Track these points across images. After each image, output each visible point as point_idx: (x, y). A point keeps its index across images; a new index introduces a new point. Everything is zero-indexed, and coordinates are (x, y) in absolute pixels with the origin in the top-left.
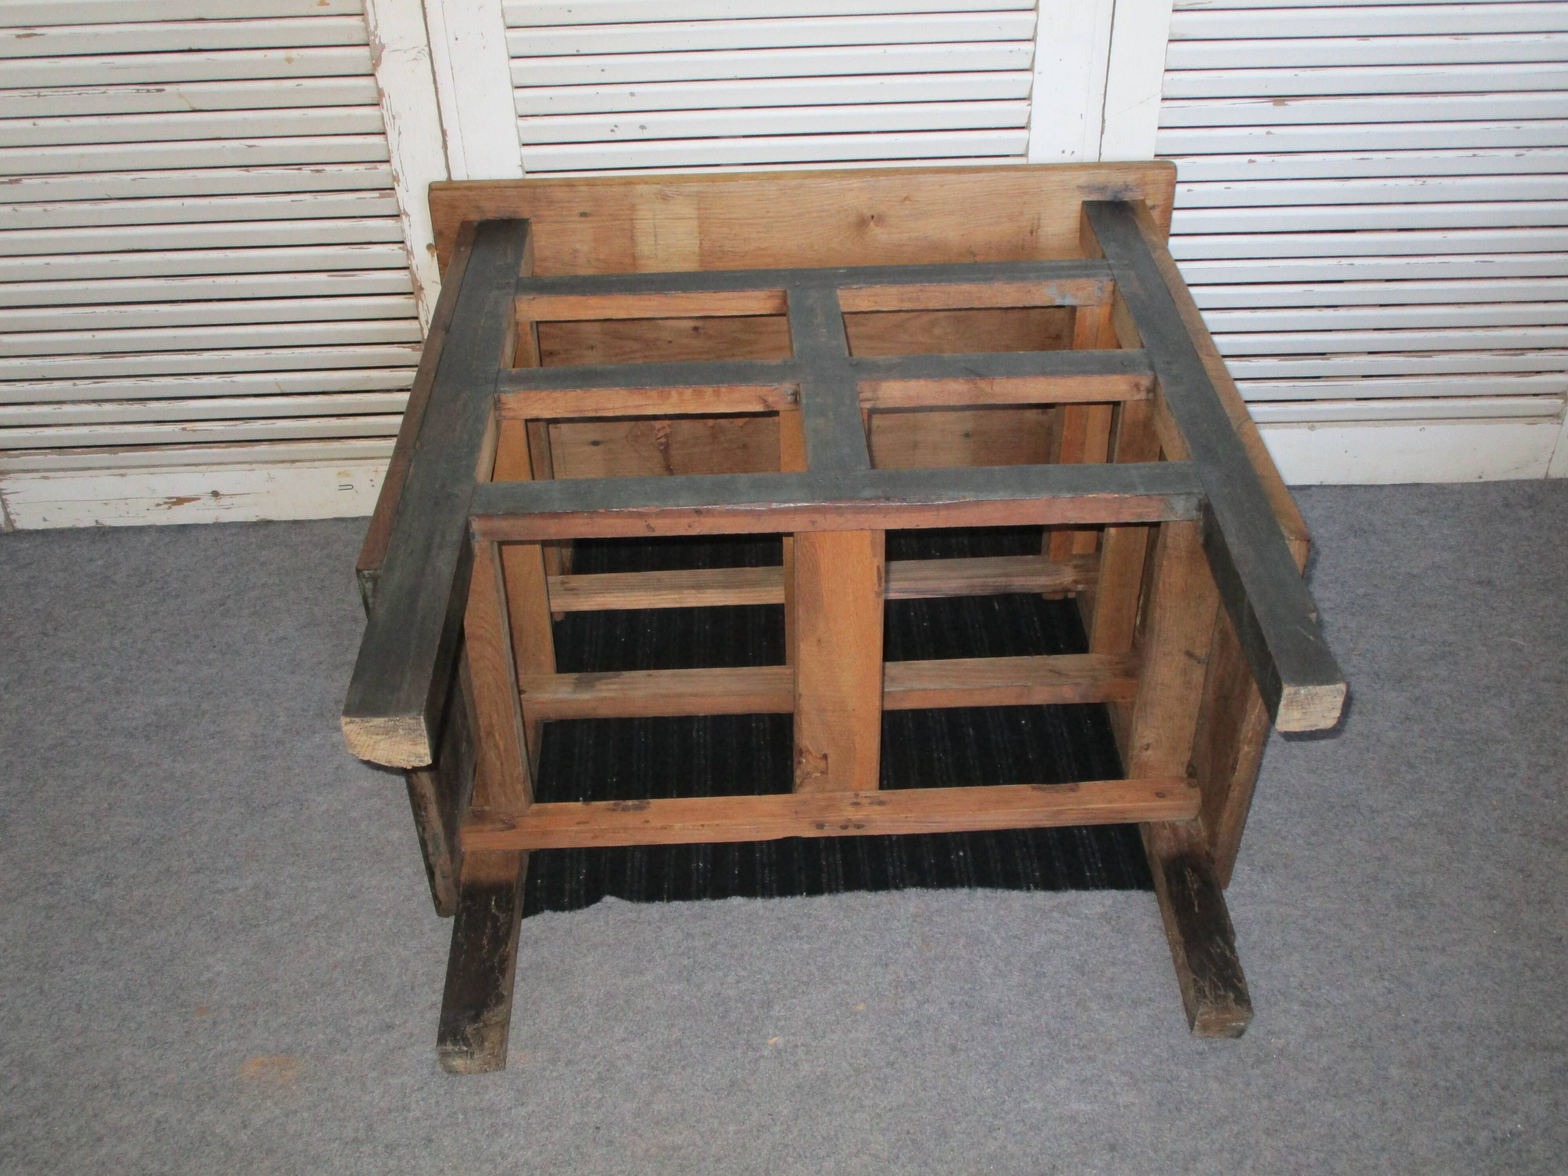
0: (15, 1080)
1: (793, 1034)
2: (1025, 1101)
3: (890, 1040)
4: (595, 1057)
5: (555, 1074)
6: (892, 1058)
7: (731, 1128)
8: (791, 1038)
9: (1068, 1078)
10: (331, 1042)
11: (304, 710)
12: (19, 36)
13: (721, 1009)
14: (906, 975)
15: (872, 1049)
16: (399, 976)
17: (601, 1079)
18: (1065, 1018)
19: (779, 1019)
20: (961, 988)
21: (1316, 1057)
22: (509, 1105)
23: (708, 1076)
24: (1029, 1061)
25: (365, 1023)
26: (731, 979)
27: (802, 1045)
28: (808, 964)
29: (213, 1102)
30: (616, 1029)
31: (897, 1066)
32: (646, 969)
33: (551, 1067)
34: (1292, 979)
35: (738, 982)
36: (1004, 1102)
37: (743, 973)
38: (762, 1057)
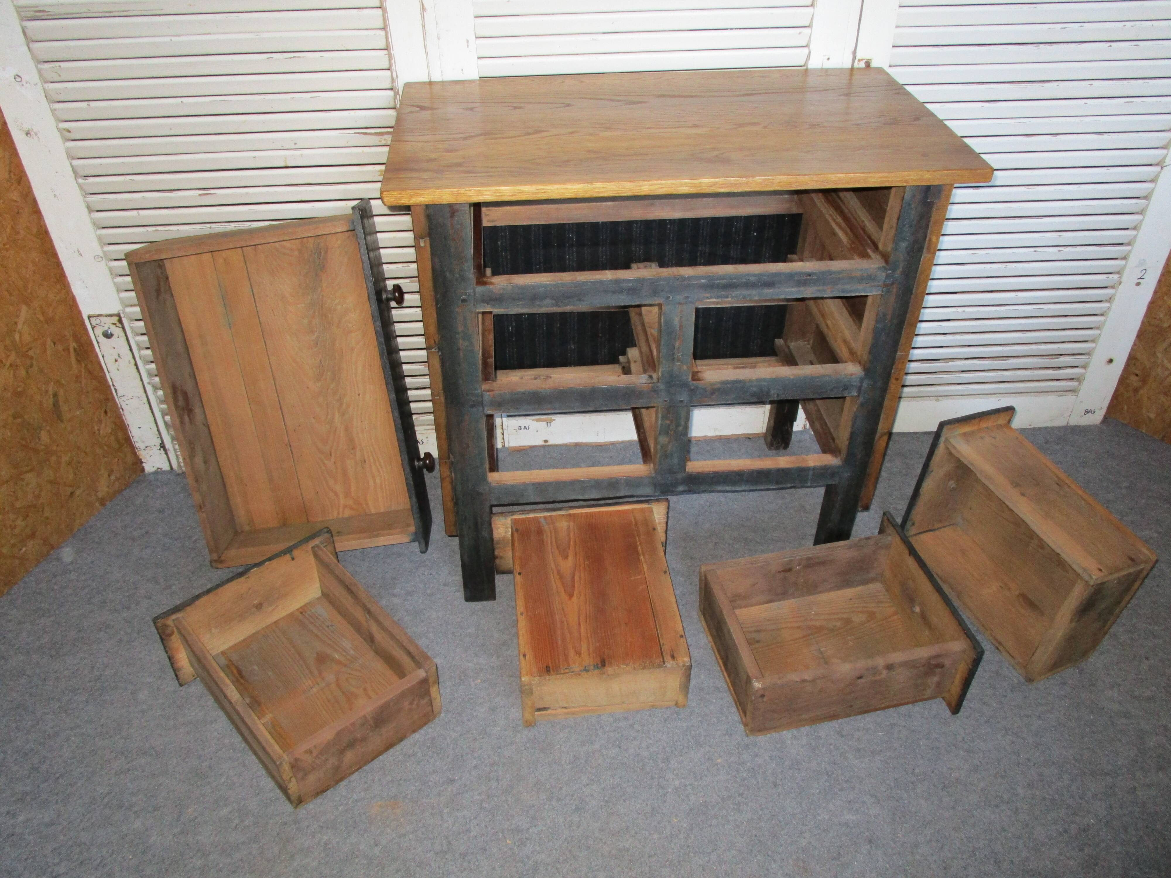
0: (237, 821)
1: (684, 778)
2: (818, 814)
3: (739, 780)
4: (573, 796)
5: (551, 807)
6: (741, 791)
7: (656, 836)
8: (683, 781)
9: (842, 800)
10: (420, 791)
11: (374, 584)
12: (200, 195)
13: (641, 764)
14: (743, 740)
15: (729, 786)
16: (453, 749)
17: (577, 809)
18: (835, 764)
19: (674, 770)
20: (775, 747)
21: (976, 782)
22: (528, 827)
23: (639, 806)
24: (818, 791)
25: (437, 778)
26: (644, 745)
27: (690, 785)
28: (687, 735)
29: (356, 830)
30: (582, 778)
31: (745, 796)
32: (595, 741)
33: (549, 803)
34: (958, 736)
35: (648, 747)
36: (807, 816)
37: (650, 742)
38: (667, 793)
